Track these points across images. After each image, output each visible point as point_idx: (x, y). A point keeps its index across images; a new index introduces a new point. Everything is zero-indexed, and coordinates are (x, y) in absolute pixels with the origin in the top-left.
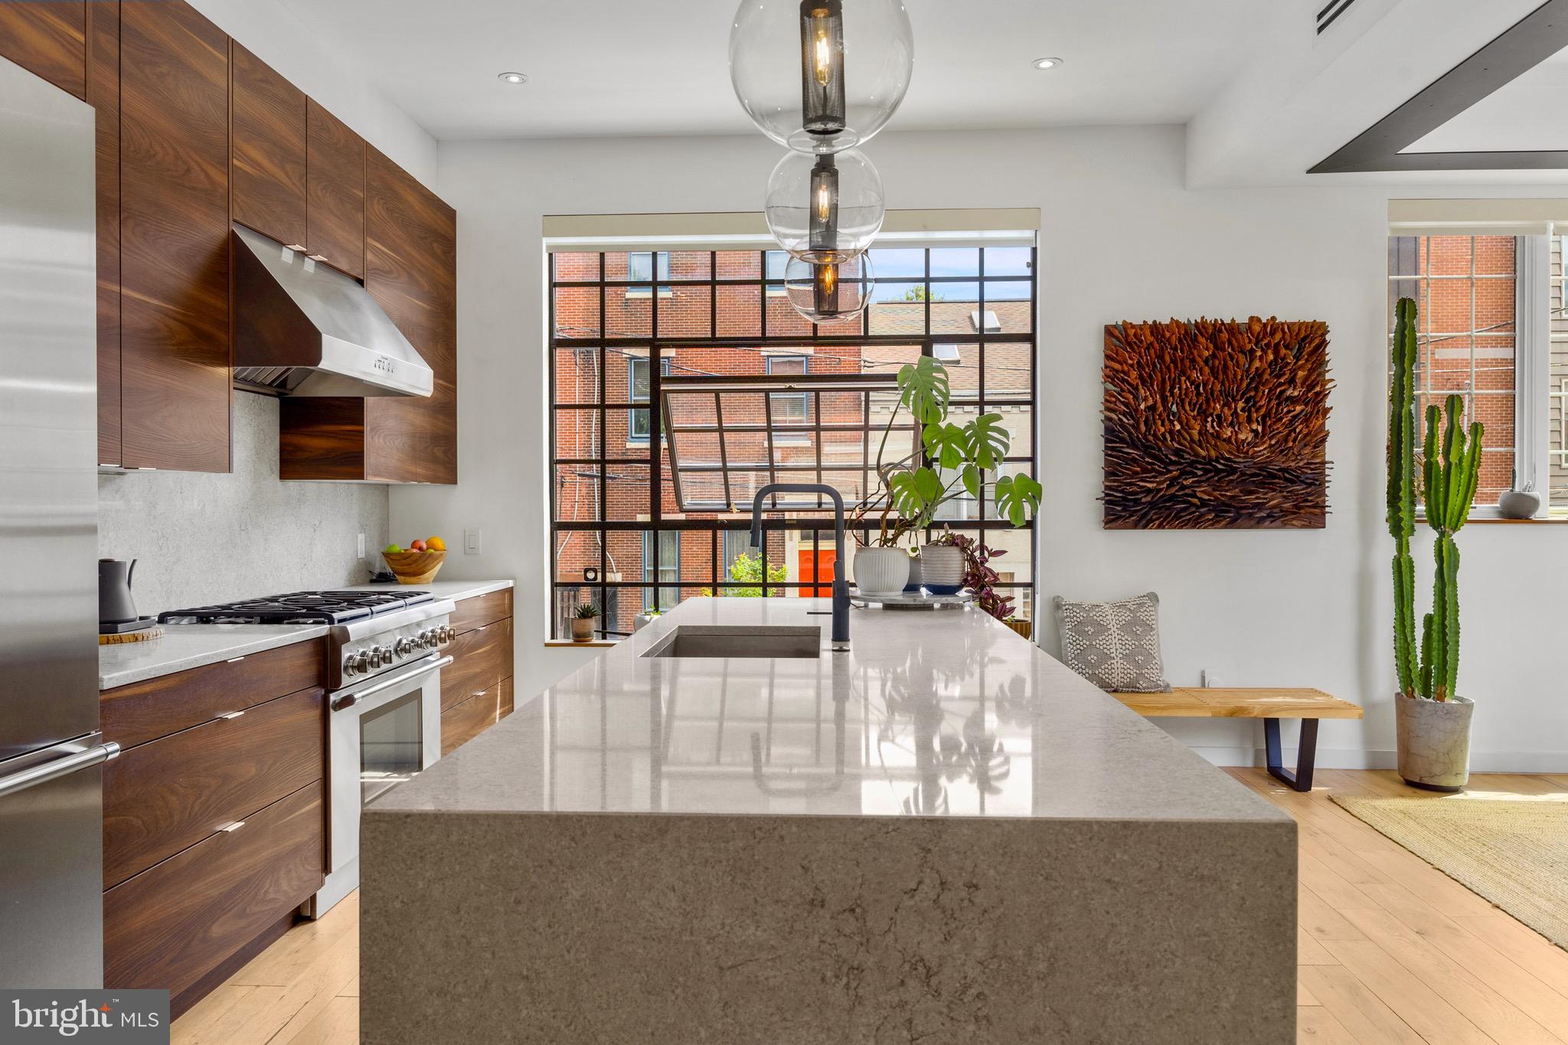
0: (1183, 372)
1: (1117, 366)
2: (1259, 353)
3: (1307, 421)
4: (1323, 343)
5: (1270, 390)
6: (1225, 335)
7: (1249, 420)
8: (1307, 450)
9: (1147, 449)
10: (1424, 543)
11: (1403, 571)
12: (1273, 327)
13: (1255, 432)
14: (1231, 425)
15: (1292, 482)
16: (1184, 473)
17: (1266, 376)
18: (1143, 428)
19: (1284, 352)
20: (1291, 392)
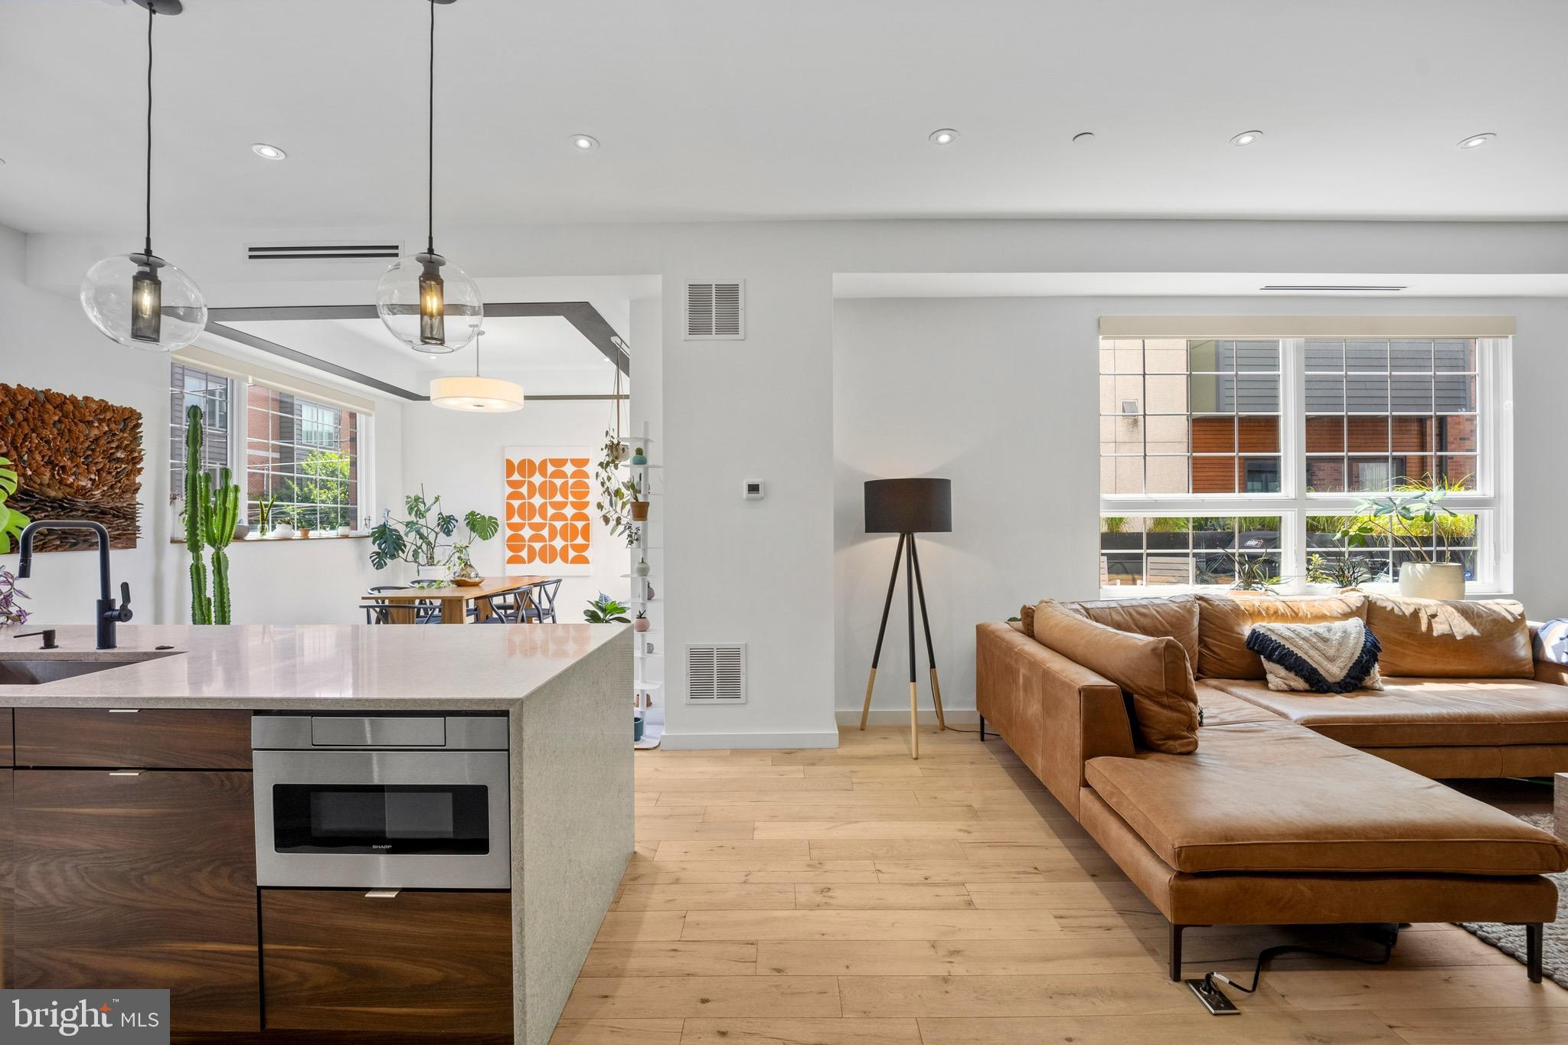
0: (35, 431)
2: (96, 424)
3: (128, 475)
4: (138, 425)
5: (104, 451)
6: (69, 406)
7: (89, 472)
8: (128, 496)
10: (207, 552)
11: (197, 572)
12: (104, 407)
13: (93, 480)
14: (74, 474)
15: (118, 517)
17: (103, 442)
19: (113, 426)
20: (120, 454)
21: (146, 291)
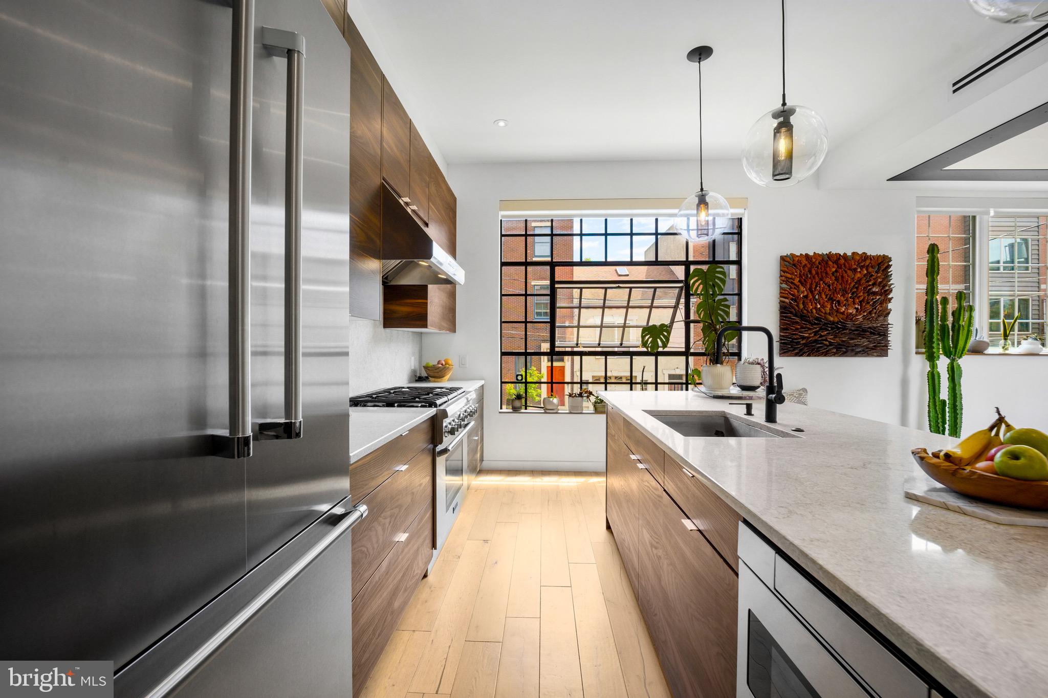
0: (821, 280)
1: (789, 276)
2: (859, 270)
3: (881, 303)
4: (889, 266)
5: (864, 288)
6: (842, 261)
7: (854, 303)
8: (881, 318)
9: (803, 317)
10: (943, 363)
11: (933, 379)
12: (865, 257)
13: (857, 309)
14: (845, 305)
15: (874, 334)
16: (821, 329)
17: (863, 281)
18: (801, 306)
19: (870, 270)
20: (876, 289)
21: (783, 137)
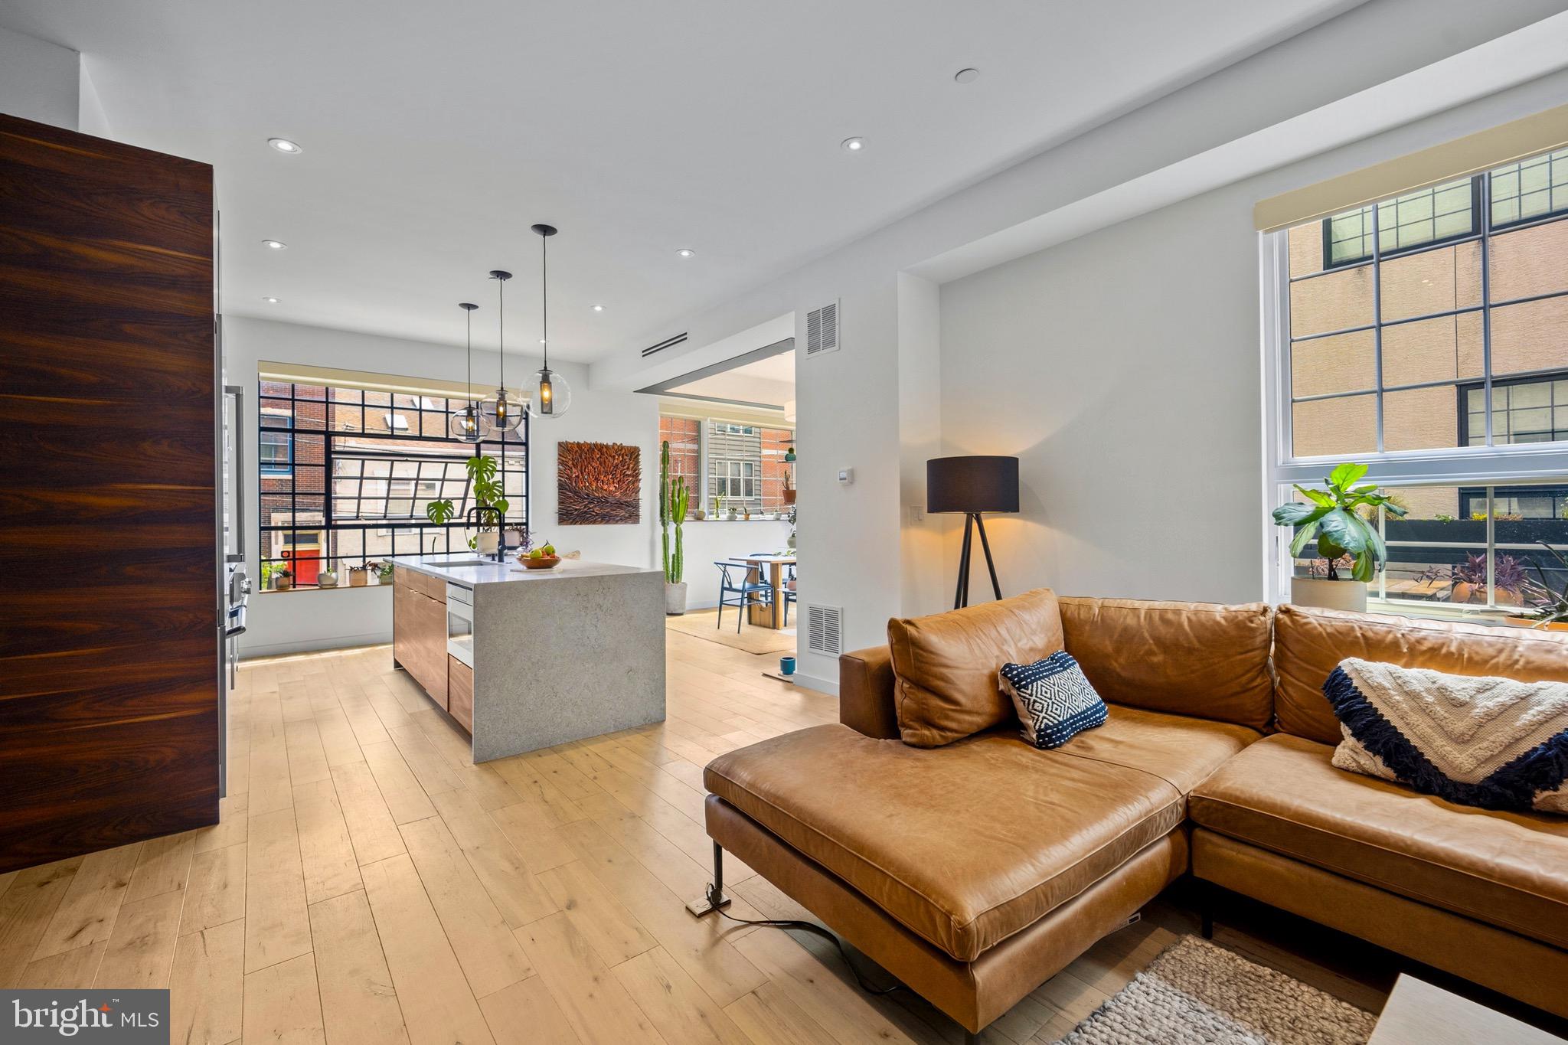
0: (589, 463)
1: (564, 459)
2: (617, 457)
3: (633, 483)
4: (639, 455)
5: (621, 471)
6: (605, 450)
7: (614, 483)
8: (633, 494)
9: (575, 493)
10: (672, 528)
11: (665, 538)
12: (621, 447)
13: (616, 487)
14: (607, 484)
15: (628, 506)
16: (590, 503)
17: (619, 466)
18: (574, 484)
19: (625, 457)
20: (628, 473)
